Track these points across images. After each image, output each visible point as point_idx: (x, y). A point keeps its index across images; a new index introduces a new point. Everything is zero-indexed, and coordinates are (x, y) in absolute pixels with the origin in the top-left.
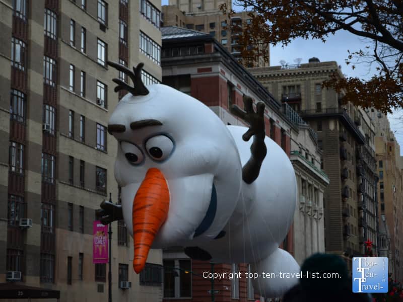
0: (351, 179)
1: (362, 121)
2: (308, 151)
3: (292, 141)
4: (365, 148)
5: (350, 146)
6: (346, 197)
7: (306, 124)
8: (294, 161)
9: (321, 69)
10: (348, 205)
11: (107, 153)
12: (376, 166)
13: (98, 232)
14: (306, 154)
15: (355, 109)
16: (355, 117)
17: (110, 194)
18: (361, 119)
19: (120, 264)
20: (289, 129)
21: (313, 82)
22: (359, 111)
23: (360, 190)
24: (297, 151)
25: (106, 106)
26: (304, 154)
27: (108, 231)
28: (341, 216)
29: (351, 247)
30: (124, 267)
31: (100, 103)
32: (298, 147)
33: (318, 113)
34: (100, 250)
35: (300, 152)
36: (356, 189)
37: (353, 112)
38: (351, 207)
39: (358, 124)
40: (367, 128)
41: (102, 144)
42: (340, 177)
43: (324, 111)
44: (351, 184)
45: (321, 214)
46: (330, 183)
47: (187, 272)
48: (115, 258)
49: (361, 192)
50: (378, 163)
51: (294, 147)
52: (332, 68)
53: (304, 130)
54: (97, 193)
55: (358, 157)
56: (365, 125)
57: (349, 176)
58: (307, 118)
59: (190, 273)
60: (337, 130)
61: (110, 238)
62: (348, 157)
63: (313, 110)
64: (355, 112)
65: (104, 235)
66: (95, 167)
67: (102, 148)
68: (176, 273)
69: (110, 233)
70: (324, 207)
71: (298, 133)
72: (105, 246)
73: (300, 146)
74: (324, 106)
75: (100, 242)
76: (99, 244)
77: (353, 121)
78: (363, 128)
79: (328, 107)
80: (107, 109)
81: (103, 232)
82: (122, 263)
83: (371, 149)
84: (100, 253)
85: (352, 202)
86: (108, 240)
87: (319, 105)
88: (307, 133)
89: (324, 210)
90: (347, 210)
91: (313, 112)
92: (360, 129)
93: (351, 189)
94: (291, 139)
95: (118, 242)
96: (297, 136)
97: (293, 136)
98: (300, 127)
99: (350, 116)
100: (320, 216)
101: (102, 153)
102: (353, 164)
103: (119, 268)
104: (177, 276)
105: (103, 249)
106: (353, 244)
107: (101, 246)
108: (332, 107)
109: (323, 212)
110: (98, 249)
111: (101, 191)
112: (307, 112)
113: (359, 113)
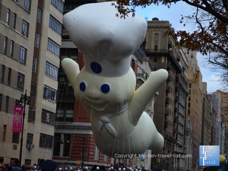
0: (171, 93)
1: (181, 59)
2: (147, 74)
3: (138, 67)
4: (181, 75)
5: (173, 73)
6: (168, 104)
7: (147, 58)
8: (138, 79)
9: (159, 25)
10: (168, 109)
11: (25, 65)
12: (187, 86)
13: (16, 113)
14: (146, 76)
15: (178, 51)
16: (177, 56)
17: (26, 90)
18: (181, 58)
19: (28, 134)
20: (137, 60)
21: (154, 32)
22: (180, 52)
23: (176, 100)
24: (140, 74)
25: (27, 36)
26: (145, 76)
27: (23, 113)
28: (164, 115)
29: (168, 135)
30: (30, 135)
31: (24, 34)
32: (141, 71)
33: (155, 52)
34: (17, 124)
35: (143, 75)
36: (174, 100)
37: (176, 53)
38: (170, 110)
39: (178, 60)
40: (184, 63)
41: (23, 59)
42: (165, 92)
43: (159, 51)
44: (171, 96)
45: (152, 113)
46: (159, 94)
47: (68, 142)
48: (25, 130)
49: (177, 102)
50: (188, 85)
51: (139, 71)
52: (166, 25)
53: (146, 61)
54: (18, 89)
55: (177, 80)
56: (183, 61)
57: (170, 91)
58: (149, 54)
59: (70, 142)
60: (166, 63)
61: (24, 117)
62: (171, 80)
63: (153, 49)
64: (177, 53)
65: (20, 115)
66: (18, 73)
67: (23, 62)
68: (62, 141)
69: (24, 114)
70: (154, 109)
71: (142, 63)
72: (20, 121)
73: (143, 71)
74: (159, 48)
75: (17, 119)
76: (17, 120)
77: (176, 58)
78: (182, 63)
79: (161, 49)
80: (28, 38)
81: (20, 113)
82: (30, 133)
83: (185, 76)
84: (17, 126)
85: (171, 107)
86: (23, 118)
87: (156, 47)
88: (148, 63)
89: (154, 111)
90: (168, 112)
91: (152, 51)
92: (180, 63)
93: (171, 99)
94: (138, 66)
95: (28, 120)
96: (142, 64)
97: (139, 64)
98: (144, 59)
99: (174, 55)
100: (151, 114)
101: (23, 65)
102: (173, 84)
103: (28, 136)
104: (62, 143)
105: (19, 123)
106: (169, 132)
107: (18, 121)
108: (165, 49)
109: (153, 112)
110: (16, 123)
111: (20, 88)
112: (148, 50)
113: (180, 54)
